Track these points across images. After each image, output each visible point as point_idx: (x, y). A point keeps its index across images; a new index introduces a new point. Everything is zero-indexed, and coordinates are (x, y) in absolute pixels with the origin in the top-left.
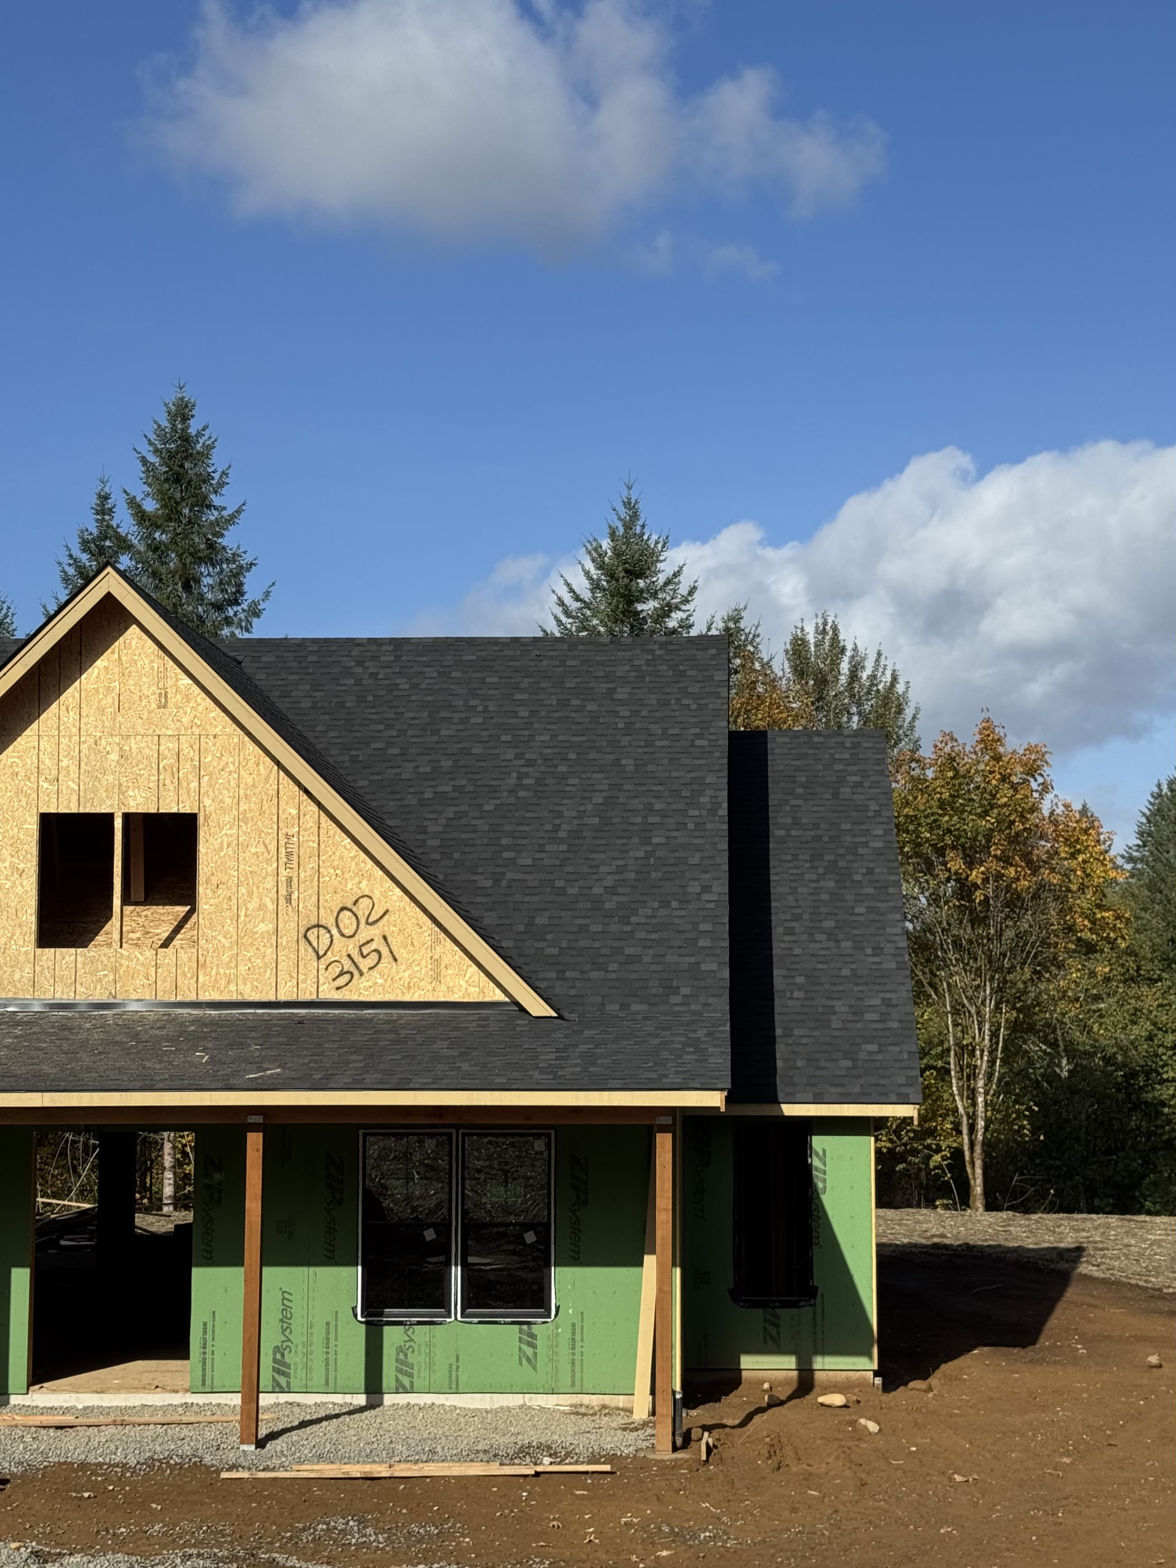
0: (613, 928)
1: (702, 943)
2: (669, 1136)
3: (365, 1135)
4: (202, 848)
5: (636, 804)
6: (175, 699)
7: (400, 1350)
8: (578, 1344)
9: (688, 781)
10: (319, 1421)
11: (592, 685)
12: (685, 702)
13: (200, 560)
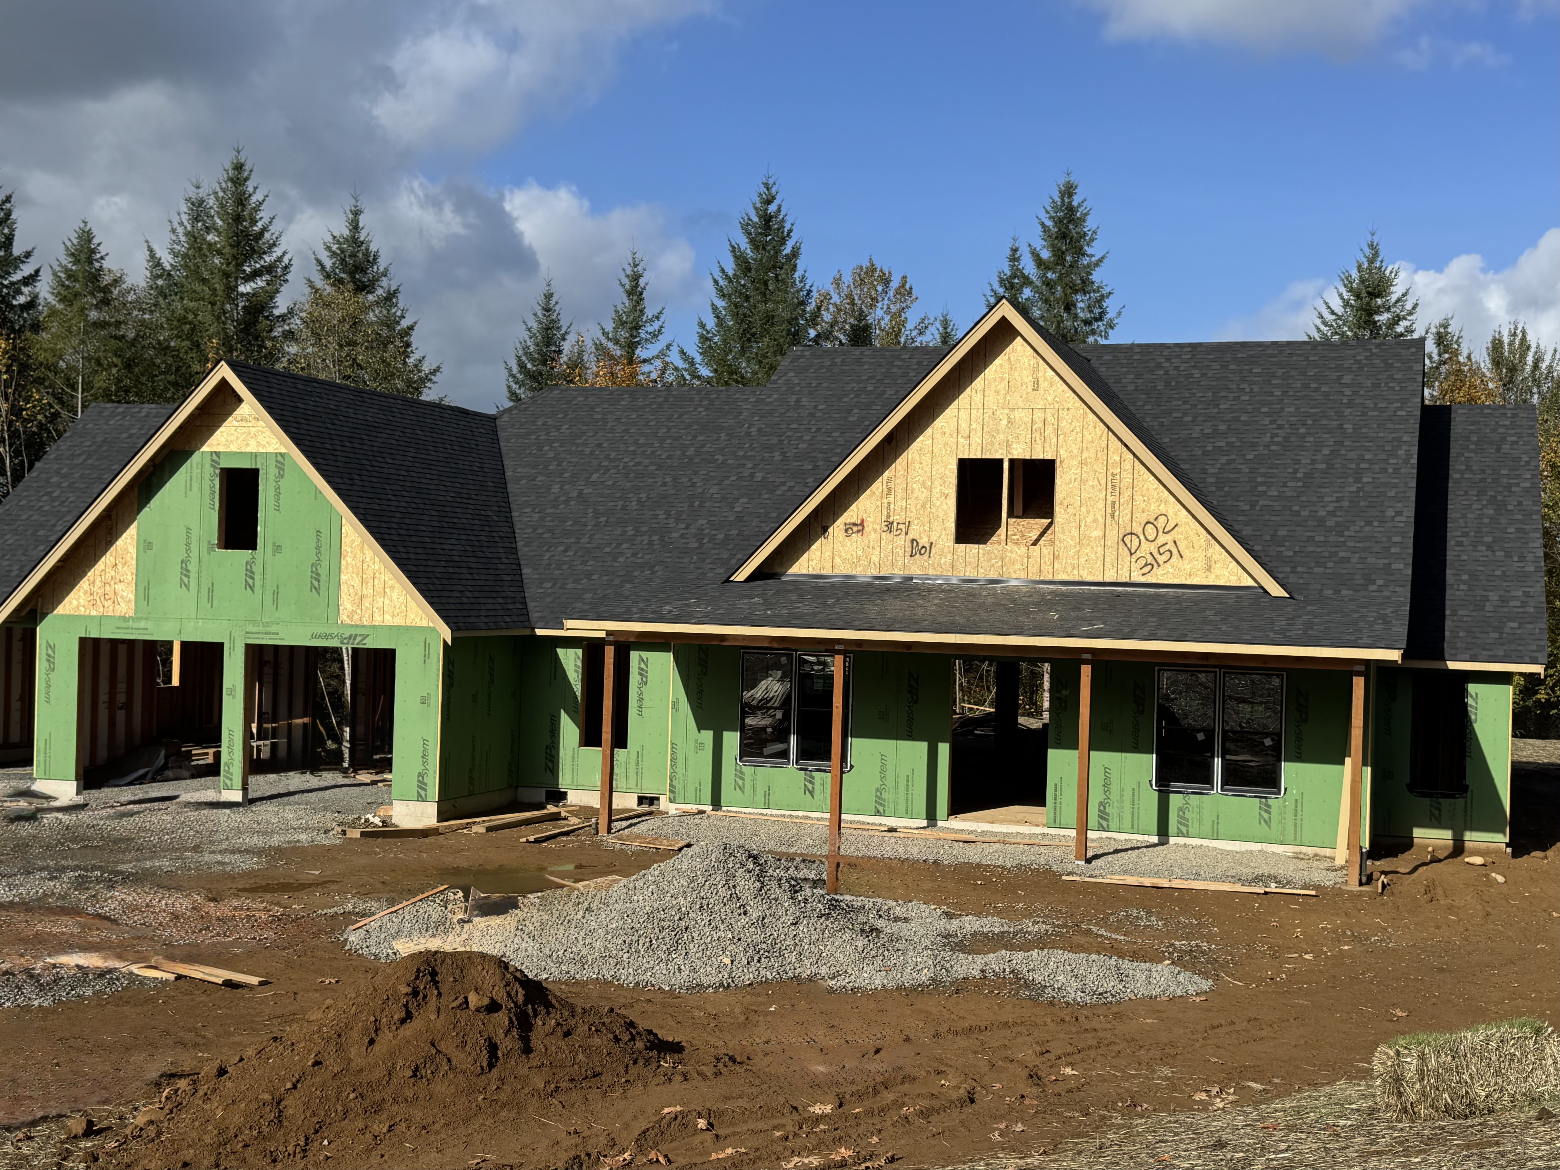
0: (1331, 539)
1: (1393, 550)
2: (1363, 678)
3: (1159, 671)
4: (1058, 482)
5: (1353, 455)
6: (1043, 385)
7: (1180, 809)
8: (1299, 813)
9: (1390, 439)
10: (1126, 850)
11: (1327, 373)
12: (1391, 385)
13: (1076, 292)
